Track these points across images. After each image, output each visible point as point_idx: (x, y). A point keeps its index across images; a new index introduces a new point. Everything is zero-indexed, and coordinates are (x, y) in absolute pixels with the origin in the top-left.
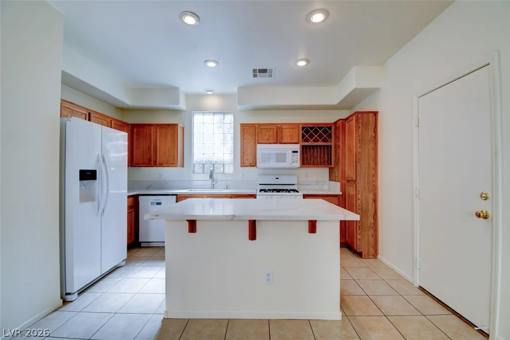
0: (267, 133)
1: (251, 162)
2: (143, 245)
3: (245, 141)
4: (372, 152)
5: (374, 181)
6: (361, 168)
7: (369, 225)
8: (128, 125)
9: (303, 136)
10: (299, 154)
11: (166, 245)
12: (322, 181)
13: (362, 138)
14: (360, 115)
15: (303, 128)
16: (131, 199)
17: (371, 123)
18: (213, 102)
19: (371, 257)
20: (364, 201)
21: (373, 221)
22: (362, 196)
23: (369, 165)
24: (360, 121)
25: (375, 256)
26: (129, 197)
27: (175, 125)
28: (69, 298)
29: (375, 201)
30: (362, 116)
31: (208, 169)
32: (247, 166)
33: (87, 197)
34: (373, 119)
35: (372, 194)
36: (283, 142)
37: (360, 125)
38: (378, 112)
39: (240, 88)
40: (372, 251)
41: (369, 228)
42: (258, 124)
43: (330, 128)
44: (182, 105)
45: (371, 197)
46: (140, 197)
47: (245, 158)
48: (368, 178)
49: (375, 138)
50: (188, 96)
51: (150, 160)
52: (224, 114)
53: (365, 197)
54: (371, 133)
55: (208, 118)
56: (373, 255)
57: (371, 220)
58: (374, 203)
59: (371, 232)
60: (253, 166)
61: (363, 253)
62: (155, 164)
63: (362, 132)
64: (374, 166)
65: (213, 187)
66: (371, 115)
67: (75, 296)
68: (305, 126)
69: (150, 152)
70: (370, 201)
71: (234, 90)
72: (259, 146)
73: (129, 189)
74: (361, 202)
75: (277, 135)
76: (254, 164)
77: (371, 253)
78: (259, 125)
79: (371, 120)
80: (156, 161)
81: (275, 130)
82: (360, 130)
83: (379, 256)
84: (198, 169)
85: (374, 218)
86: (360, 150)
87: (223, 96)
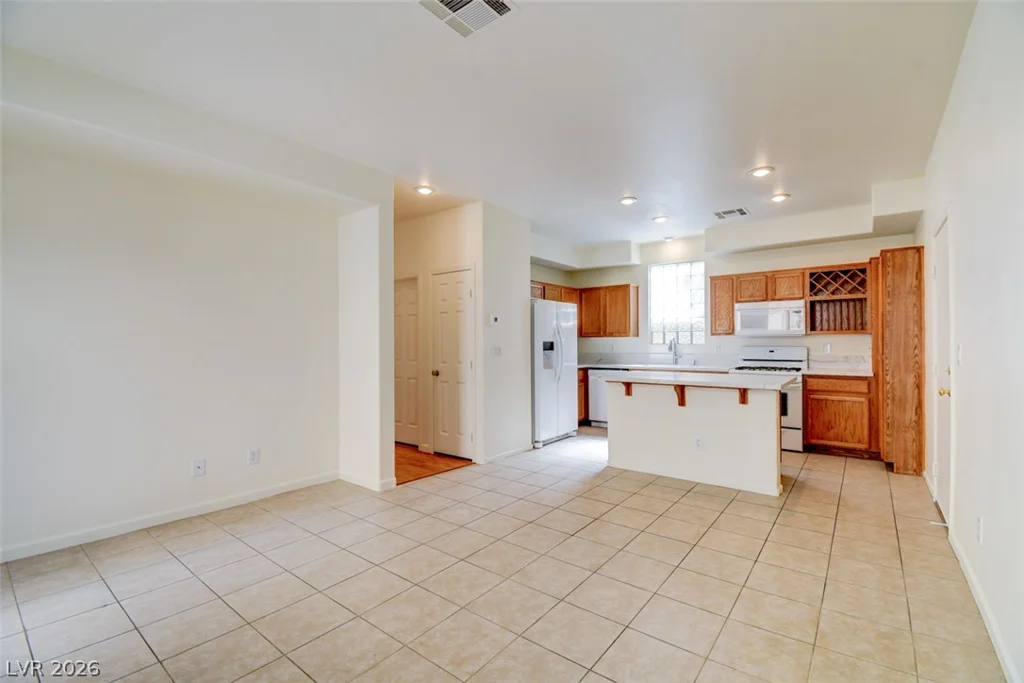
0: (751, 287)
1: (727, 328)
2: (593, 424)
3: (717, 300)
4: (913, 312)
5: (916, 355)
6: (891, 335)
7: (907, 423)
8: (576, 290)
9: (812, 287)
10: (803, 314)
11: (609, 426)
12: (857, 357)
13: (893, 290)
14: (889, 255)
15: (812, 275)
16: (581, 372)
17: (910, 265)
18: (675, 249)
19: (911, 472)
20: (897, 385)
21: (914, 418)
22: (893, 377)
23: (907, 331)
24: (890, 264)
25: (919, 470)
26: (580, 369)
27: (626, 287)
28: (537, 445)
29: (919, 386)
30: (893, 256)
31: (670, 337)
32: (720, 334)
33: (548, 365)
34: (914, 259)
35: (913, 375)
36: (777, 297)
37: (890, 270)
38: (923, 247)
39: (707, 230)
40: (912, 463)
41: (908, 427)
42: (735, 275)
43: (863, 271)
44: (635, 260)
45: (911, 380)
46: (590, 371)
47: (718, 323)
48: (905, 349)
49: (919, 290)
50: (642, 247)
51: (599, 329)
52: (691, 262)
53: (900, 380)
54: (911, 280)
55: (671, 270)
56: (915, 471)
57: (910, 415)
58: (916, 391)
59: (911, 435)
60: (730, 334)
61: (895, 465)
62: (605, 334)
63: (893, 280)
64: (916, 332)
65: (676, 362)
66: (910, 252)
67: (540, 445)
68: (815, 271)
69: (599, 319)
70: (909, 386)
71: (703, 232)
72: (737, 306)
73: (579, 363)
74: (893, 388)
75: (767, 287)
76: (731, 332)
77: (909, 467)
78: (738, 276)
79: (910, 260)
80: (605, 330)
81: (764, 281)
82: (889, 277)
83: (925, 473)
84: (658, 339)
85: (916, 413)
86: (888, 308)
87: (689, 239)
